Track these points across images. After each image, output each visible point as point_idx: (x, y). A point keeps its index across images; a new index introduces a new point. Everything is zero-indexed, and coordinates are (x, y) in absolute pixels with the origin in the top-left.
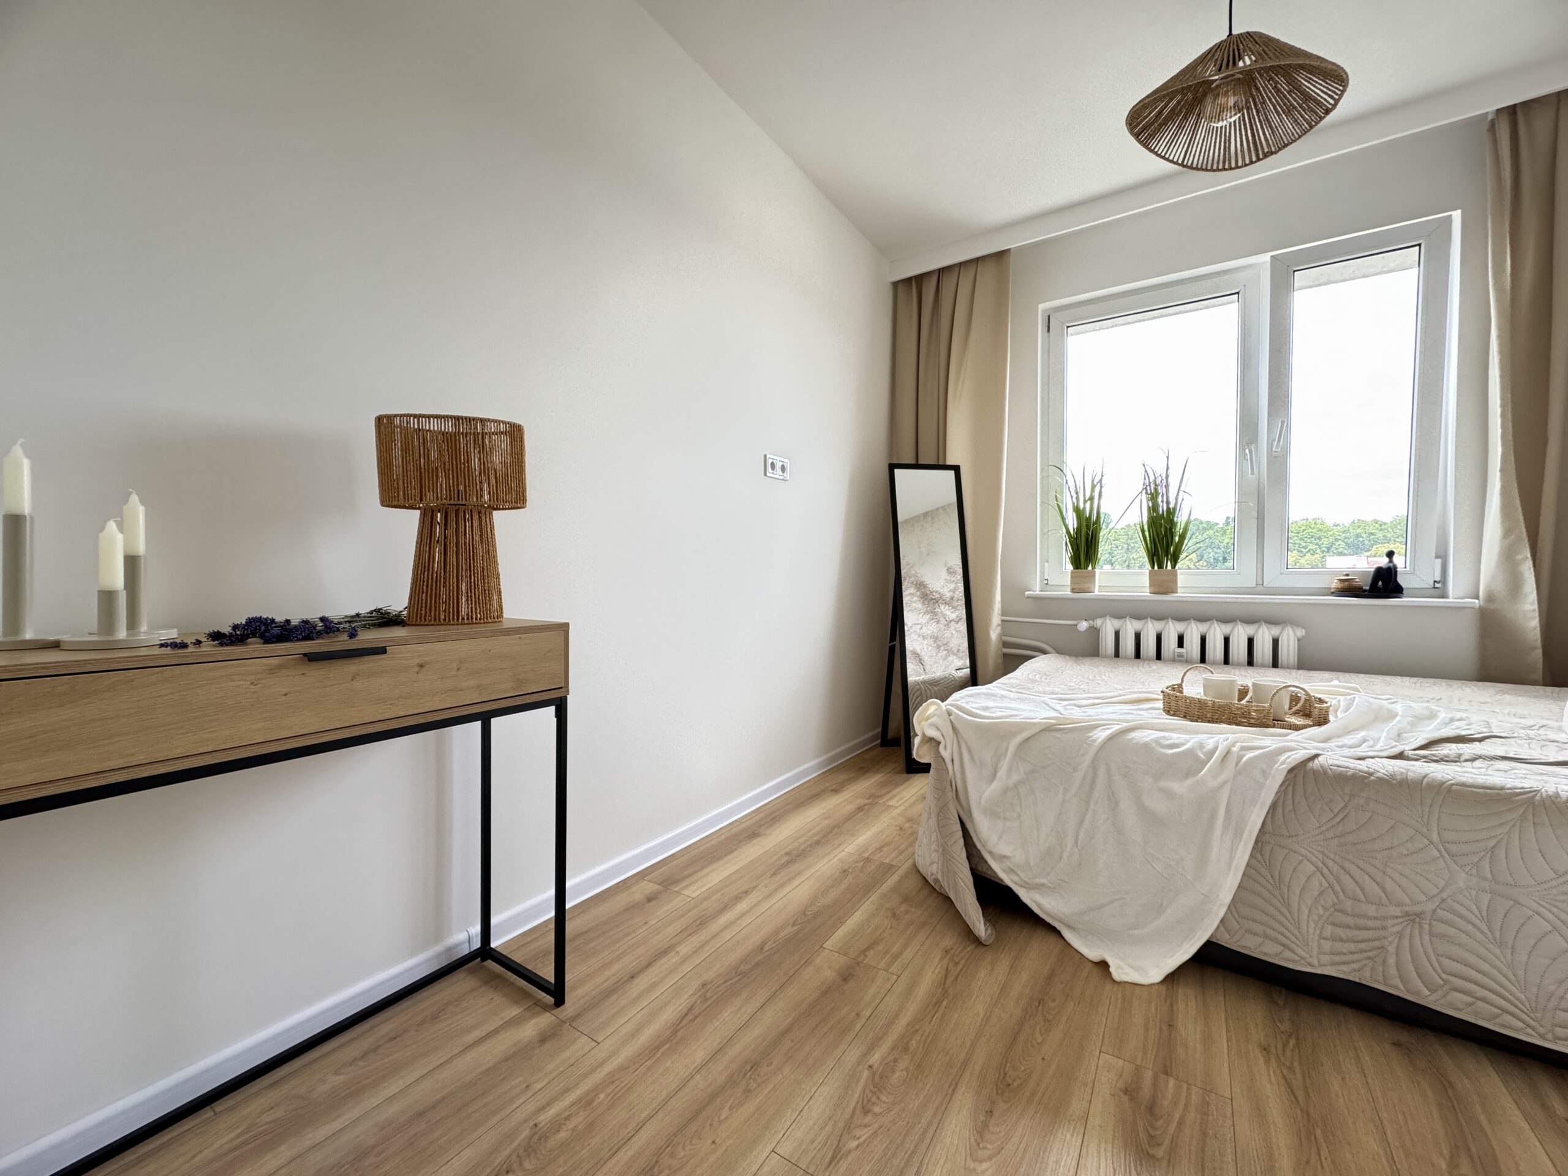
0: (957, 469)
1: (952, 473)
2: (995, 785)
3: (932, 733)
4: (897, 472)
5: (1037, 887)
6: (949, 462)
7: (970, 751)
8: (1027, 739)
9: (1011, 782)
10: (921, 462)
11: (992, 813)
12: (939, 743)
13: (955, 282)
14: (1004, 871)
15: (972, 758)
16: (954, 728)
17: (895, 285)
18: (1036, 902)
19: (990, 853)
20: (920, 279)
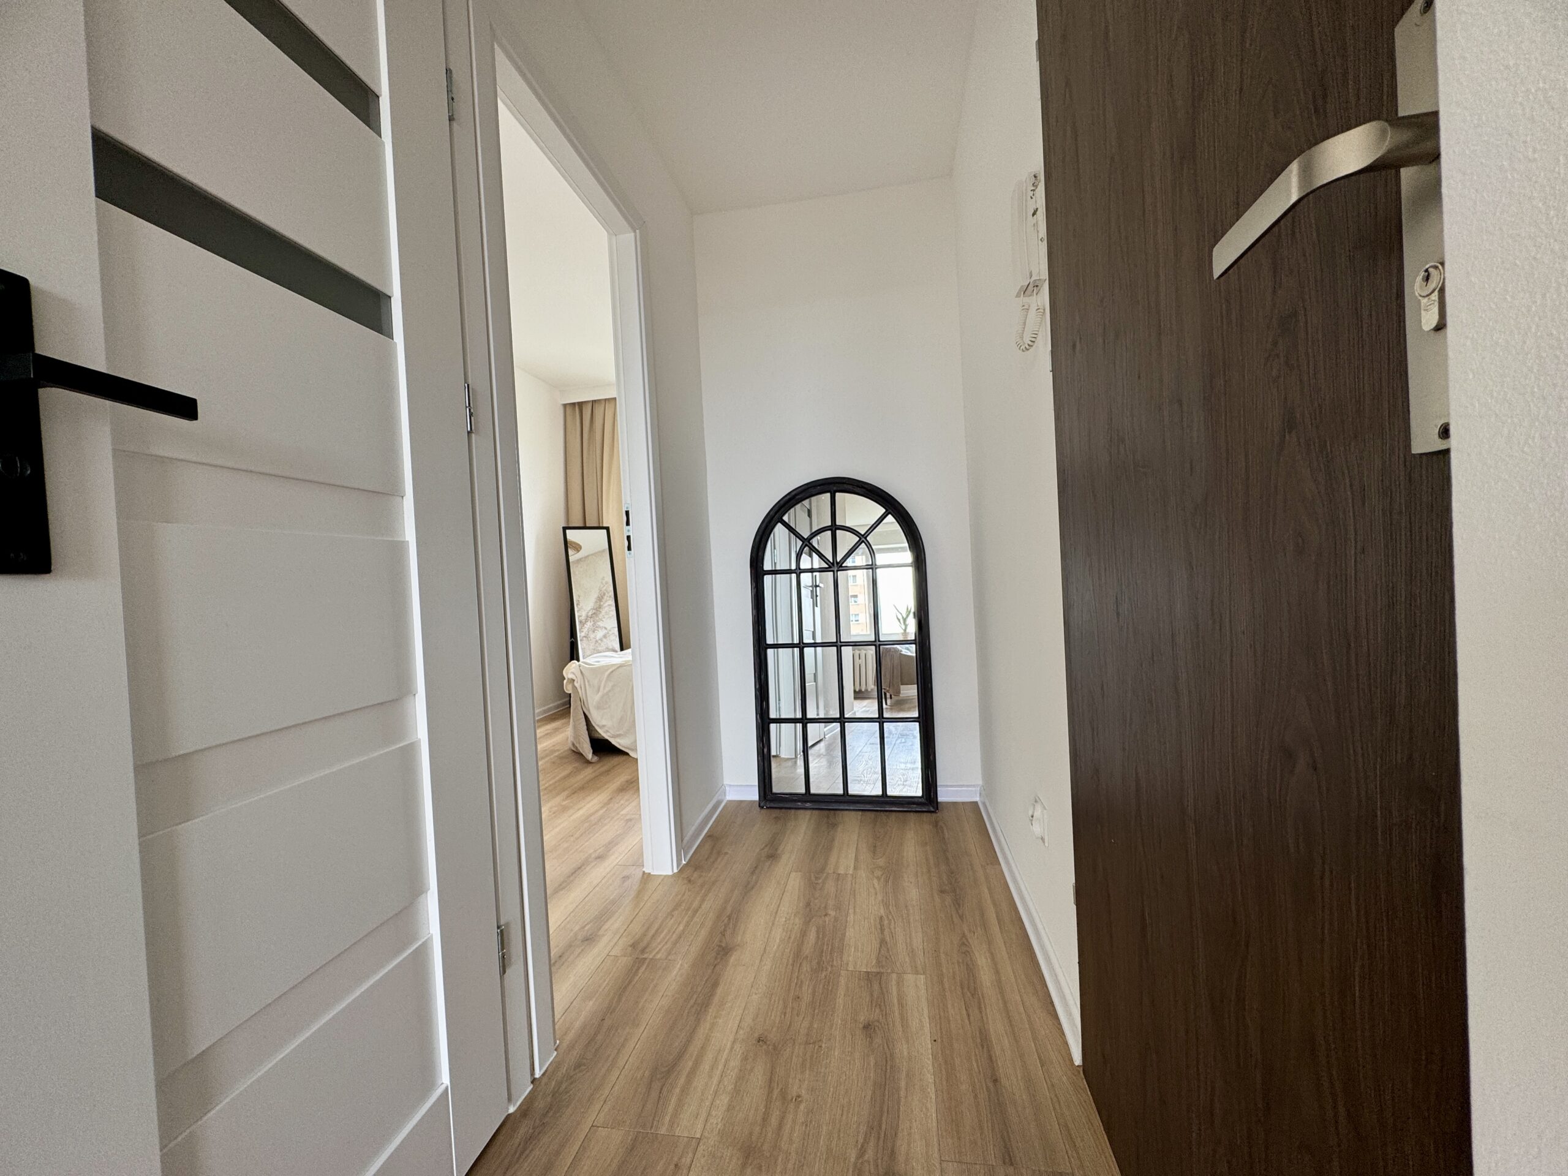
0: (607, 529)
1: (605, 531)
2: (600, 694)
3: (571, 676)
4: (568, 531)
5: (618, 736)
6: (605, 525)
7: (588, 681)
8: (612, 672)
9: (605, 691)
10: (587, 525)
11: (598, 708)
12: (574, 680)
13: (603, 408)
14: (604, 732)
15: (589, 685)
16: (581, 672)
17: (567, 407)
18: (618, 743)
19: (598, 726)
20: (581, 405)
